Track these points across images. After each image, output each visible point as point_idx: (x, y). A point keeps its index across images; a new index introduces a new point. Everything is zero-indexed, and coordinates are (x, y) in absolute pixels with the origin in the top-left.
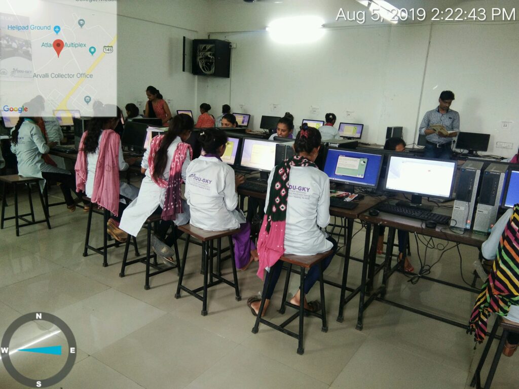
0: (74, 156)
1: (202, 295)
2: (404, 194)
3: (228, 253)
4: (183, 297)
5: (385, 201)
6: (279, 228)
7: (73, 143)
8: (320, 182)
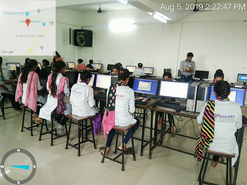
0: (16, 84)
1: (78, 147)
2: (168, 97)
3: (90, 128)
4: (69, 148)
5: (160, 101)
6: (112, 114)
7: (16, 79)
8: (130, 93)
